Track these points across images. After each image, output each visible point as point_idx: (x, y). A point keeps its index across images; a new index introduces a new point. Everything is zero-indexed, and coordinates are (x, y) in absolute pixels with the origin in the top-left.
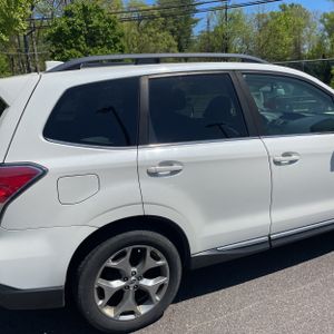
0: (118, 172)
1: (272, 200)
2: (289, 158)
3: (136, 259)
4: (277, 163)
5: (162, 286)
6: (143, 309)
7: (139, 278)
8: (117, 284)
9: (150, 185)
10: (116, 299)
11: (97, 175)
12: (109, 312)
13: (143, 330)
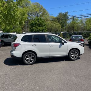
0: (29, 45)
1: (49, 51)
2: (52, 46)
3: (30, 56)
4: (50, 46)
5: (33, 60)
6: (31, 63)
7: (30, 58)
8: (28, 59)
9: (32, 47)
10: (27, 60)
11: (26, 45)
12: (27, 62)
13: (31, 65)
